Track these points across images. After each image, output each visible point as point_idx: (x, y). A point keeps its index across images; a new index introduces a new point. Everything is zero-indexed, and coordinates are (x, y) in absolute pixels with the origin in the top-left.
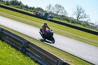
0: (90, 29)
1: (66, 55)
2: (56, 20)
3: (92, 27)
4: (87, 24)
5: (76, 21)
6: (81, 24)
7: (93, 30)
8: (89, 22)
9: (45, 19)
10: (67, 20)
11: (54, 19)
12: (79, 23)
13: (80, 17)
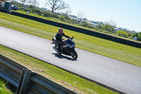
0: (71, 25)
1: (36, 62)
2: (22, 13)
3: (74, 21)
4: (66, 17)
5: (51, 13)
6: (58, 18)
7: (75, 25)
8: (69, 14)
9: (6, 12)
10: (38, 12)
11: (18, 11)
12: (56, 16)
13: (55, 7)
